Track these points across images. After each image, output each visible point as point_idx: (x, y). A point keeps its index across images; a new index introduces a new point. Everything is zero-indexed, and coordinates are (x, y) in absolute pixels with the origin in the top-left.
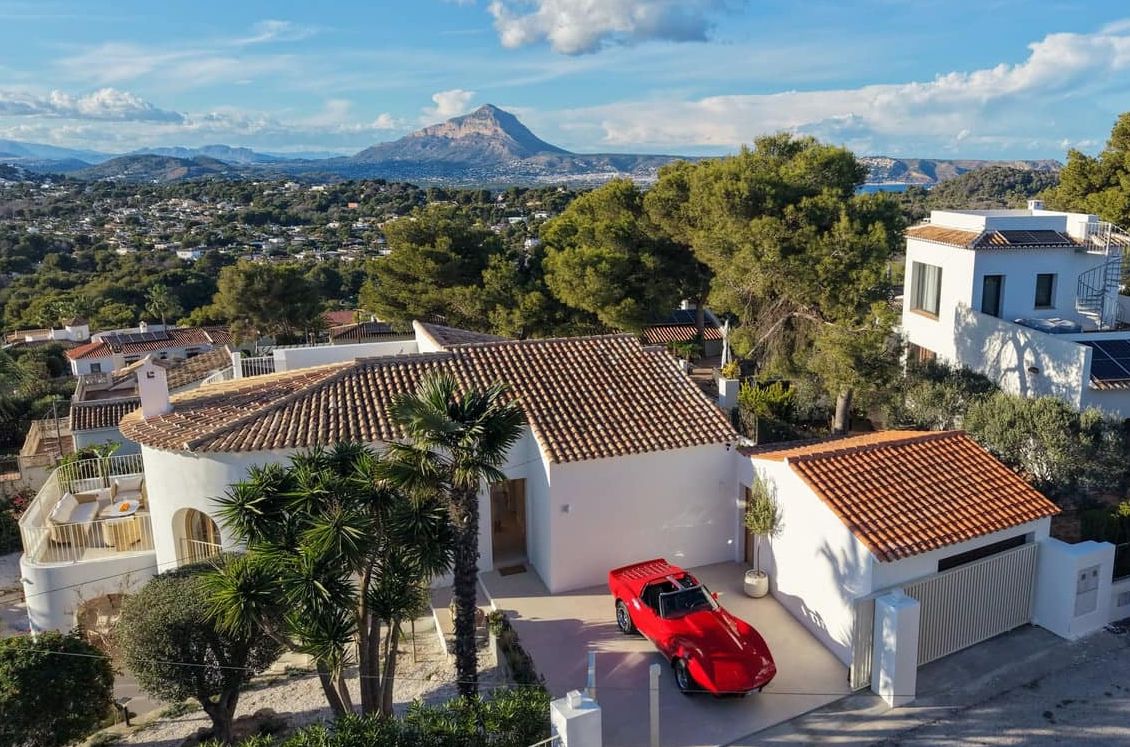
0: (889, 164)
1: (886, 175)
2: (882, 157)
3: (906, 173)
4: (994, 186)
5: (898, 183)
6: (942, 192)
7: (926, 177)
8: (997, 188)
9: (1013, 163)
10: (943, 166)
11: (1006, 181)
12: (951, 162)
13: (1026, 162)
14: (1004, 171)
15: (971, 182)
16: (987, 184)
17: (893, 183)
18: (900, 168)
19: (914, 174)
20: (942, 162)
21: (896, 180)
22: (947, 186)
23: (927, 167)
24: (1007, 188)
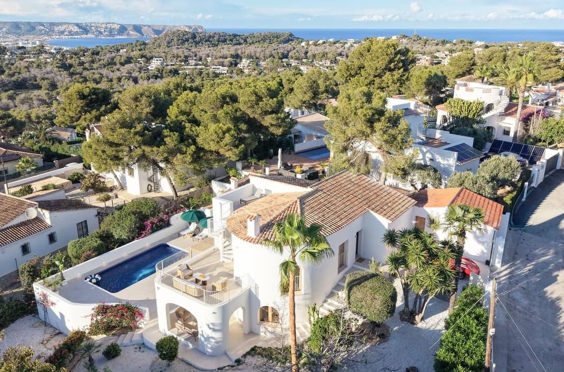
0: (117, 27)
1: (116, 33)
2: (112, 23)
3: (127, 32)
4: (179, 40)
5: (123, 37)
6: (154, 43)
7: (137, 34)
8: (180, 41)
9: (180, 27)
10: (146, 28)
11: (184, 37)
12: (149, 26)
13: (186, 26)
14: (182, 32)
15: (167, 38)
16: (175, 39)
17: (120, 37)
18: (123, 29)
19: (131, 32)
20: (145, 26)
21: (122, 35)
22: (156, 40)
23: (137, 29)
24: (185, 41)
